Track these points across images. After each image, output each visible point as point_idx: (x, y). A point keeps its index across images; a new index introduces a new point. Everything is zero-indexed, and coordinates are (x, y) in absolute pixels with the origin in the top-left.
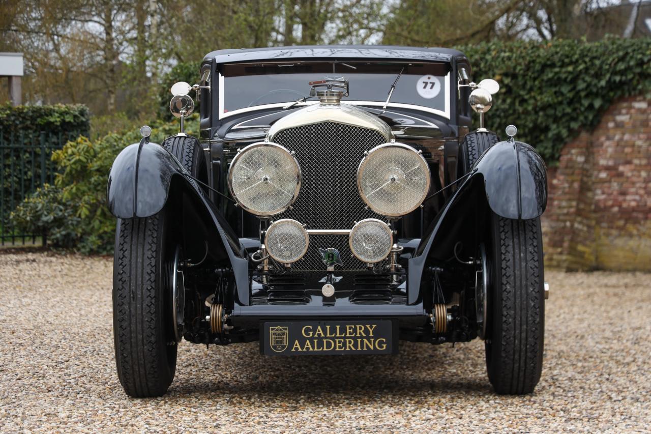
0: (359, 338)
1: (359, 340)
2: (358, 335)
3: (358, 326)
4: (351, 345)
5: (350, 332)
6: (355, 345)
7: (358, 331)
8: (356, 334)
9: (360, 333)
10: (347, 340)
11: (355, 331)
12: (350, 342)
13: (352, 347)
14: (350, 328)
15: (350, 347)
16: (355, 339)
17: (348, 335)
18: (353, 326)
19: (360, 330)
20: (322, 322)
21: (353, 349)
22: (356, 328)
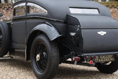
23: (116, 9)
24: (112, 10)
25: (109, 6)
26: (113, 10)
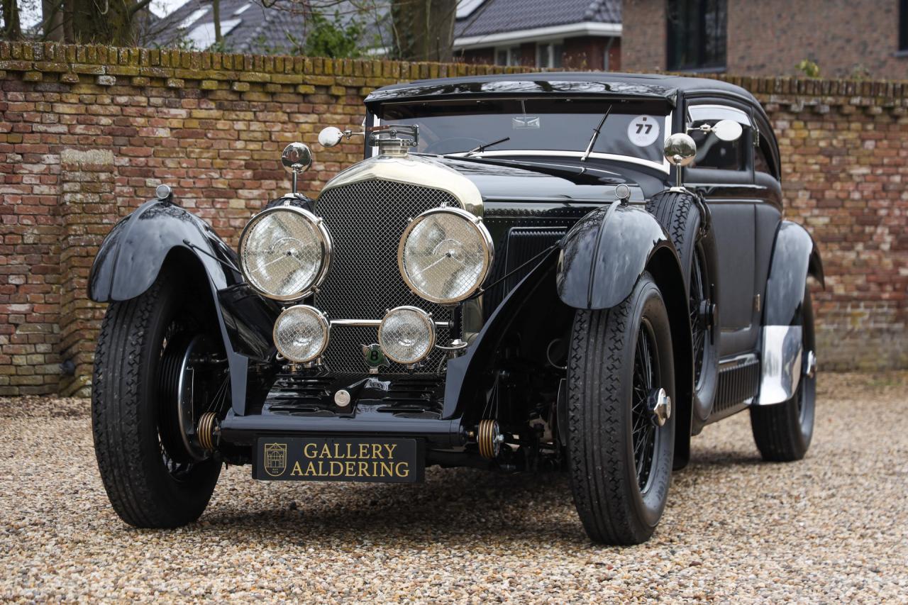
0: (375, 460)
1: (375, 463)
2: (374, 457)
3: (374, 446)
4: (364, 470)
5: (363, 453)
6: (370, 470)
7: (374, 452)
8: (372, 455)
9: (376, 455)
10: (360, 463)
11: (370, 451)
12: (363, 466)
13: (366, 472)
14: (364, 448)
15: (363, 472)
16: (370, 461)
17: (361, 457)
18: (368, 445)
19: (377, 451)
20: (330, 439)
21: (368, 475)
22: (371, 447)
23: (212, 105)
24: (183, 113)
25: (164, 80)
26: (190, 117)
